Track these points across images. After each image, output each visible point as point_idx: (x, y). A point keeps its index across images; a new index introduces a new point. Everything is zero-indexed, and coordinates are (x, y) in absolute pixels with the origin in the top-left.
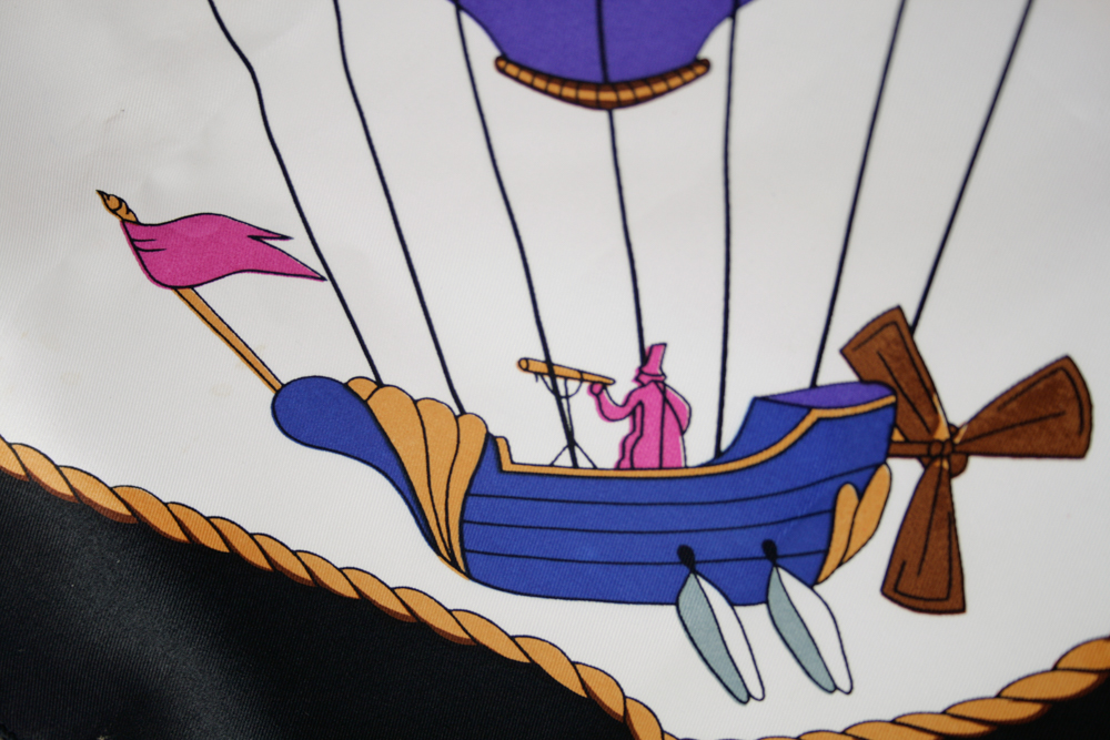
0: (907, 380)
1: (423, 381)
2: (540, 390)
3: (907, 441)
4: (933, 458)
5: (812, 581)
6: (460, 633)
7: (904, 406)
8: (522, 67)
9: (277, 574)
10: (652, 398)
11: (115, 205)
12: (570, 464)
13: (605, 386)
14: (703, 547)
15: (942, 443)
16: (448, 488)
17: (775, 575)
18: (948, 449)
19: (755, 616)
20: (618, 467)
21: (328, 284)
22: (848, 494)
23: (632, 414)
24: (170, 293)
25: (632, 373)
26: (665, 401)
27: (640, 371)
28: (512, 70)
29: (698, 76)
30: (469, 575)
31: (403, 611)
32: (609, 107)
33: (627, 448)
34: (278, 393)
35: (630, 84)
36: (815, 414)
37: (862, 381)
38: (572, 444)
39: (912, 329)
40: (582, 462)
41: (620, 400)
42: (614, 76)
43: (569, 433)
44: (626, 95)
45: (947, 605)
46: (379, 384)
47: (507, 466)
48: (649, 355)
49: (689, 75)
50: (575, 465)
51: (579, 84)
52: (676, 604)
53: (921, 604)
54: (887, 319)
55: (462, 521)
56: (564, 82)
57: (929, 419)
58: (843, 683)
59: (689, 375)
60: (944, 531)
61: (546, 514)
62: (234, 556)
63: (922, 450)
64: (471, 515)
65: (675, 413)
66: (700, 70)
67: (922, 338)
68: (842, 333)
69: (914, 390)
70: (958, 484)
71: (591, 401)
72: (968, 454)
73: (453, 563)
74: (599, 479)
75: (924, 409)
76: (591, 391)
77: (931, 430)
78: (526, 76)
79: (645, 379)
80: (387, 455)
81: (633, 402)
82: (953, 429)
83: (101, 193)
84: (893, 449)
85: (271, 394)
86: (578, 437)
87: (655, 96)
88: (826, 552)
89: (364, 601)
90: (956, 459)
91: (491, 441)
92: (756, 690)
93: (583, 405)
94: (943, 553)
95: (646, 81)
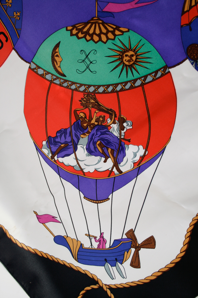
0: (133, 238)
1: (73, 237)
2: (88, 238)
3: (133, 246)
4: (137, 248)
5: (121, 264)
6: (77, 269)
7: (133, 241)
8: (87, 198)
9: (53, 261)
10: (102, 239)
11: (35, 213)
13: (96, 238)
14: (108, 259)
15: (138, 246)
16: (76, 250)
17: (117, 263)
18: (138, 247)
19: (114, 268)
20: (97, 248)
21: (62, 223)
22: (126, 252)
23: (99, 241)
24: (42, 224)
25: (99, 236)
26: (103, 240)
27: (100, 236)
28: (86, 198)
29: (108, 200)
30: (78, 262)
31: (69, 266)
32: (97, 203)
33: (99, 246)
34: (55, 237)
35: (100, 201)
36: (122, 242)
37: (128, 238)
38: (92, 245)
39: (134, 232)
40: (93, 247)
41: (98, 239)
42: (98, 200)
43: (91, 244)
44: (99, 202)
45: (138, 267)
46: (68, 236)
47: (83, 248)
48: (102, 234)
49: (107, 200)
50: (92, 248)
51: (94, 200)
52: (104, 266)
53: (135, 267)
54: (131, 230)
55: (77, 255)
56: (92, 200)
57: (136, 243)
58: (125, 277)
59: (106, 237)
60: (138, 258)
61: (88, 254)
62: (48, 258)
63: (135, 247)
64: (79, 254)
65: (105, 241)
66: (108, 199)
67: (135, 233)
68: (125, 232)
69: (134, 239)
70: (140, 252)
71: (94, 240)
72: (141, 248)
73: (76, 260)
74: (95, 250)
75: (135, 242)
76: (94, 238)
77: (136, 244)
78: (87, 199)
79: (101, 237)
80: (68, 246)
81: (99, 240)
82: (139, 244)
83: (34, 211)
84: (132, 247)
85: (54, 237)
86: (92, 244)
87: (103, 202)
88: (123, 260)
89: (64, 265)
90: (139, 248)
91: (81, 244)
92: (114, 278)
93: (93, 240)
94: (138, 260)
95: (102, 200)
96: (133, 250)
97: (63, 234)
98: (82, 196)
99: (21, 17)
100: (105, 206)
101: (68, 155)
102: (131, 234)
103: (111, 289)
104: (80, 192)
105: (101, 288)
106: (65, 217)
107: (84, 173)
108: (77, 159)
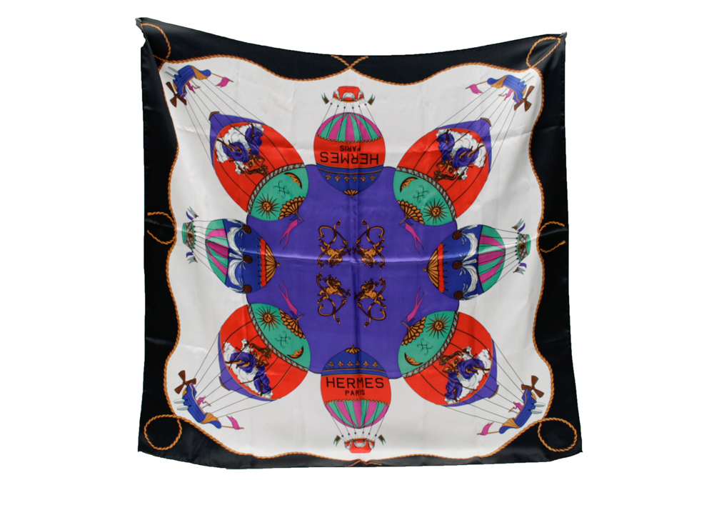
0: (526, 387)
2: (512, 412)
5: (536, 402)
6: (524, 431)
7: (528, 388)
10: (517, 405)
13: (514, 407)
14: (529, 408)
16: (514, 424)
17: (534, 405)
19: (536, 408)
20: (520, 411)
21: (495, 422)
22: (532, 396)
24: (487, 434)
25: (514, 405)
28: (490, 398)
30: (521, 427)
31: (520, 434)
32: (496, 393)
33: (519, 409)
36: (525, 394)
37: (525, 390)
40: (518, 413)
41: (516, 407)
42: (495, 391)
43: (516, 412)
45: (543, 394)
46: (504, 424)
47: (515, 419)
48: (514, 403)
51: (494, 394)
52: (532, 413)
53: (542, 396)
54: (522, 386)
57: (530, 387)
58: (545, 404)
59: (517, 401)
61: (520, 418)
63: (532, 389)
64: (517, 424)
65: (519, 404)
66: (498, 385)
67: (524, 384)
68: (521, 389)
70: (536, 388)
74: (520, 413)
82: (532, 386)
83: (477, 434)
84: (531, 391)
85: (499, 432)
87: (498, 390)
88: (535, 400)
89: (519, 436)
90: (534, 387)
91: (513, 418)
92: (542, 411)
93: (514, 410)
94: (539, 392)
96: (533, 391)
97: (500, 426)
98: (487, 399)
99: (378, 363)
100: (500, 390)
101: (461, 391)
102: (524, 387)
103: (546, 417)
104: (485, 398)
105: (543, 423)
106: (492, 418)
107: (476, 390)
108: (467, 388)
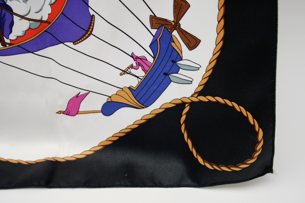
0: (162, 22)
1: (114, 91)
2: (126, 76)
3: (171, 29)
4: (176, 28)
5: (181, 59)
6: (154, 115)
7: (166, 26)
8: (77, 41)
9: (127, 134)
10: (139, 61)
11: (60, 112)
12: (140, 80)
13: (132, 66)
14: (166, 70)
15: (175, 24)
16: (132, 99)
17: (177, 64)
18: (176, 24)
19: (181, 71)
20: (146, 73)
21: (90, 92)
22: (173, 44)
23: (139, 65)
24: (77, 115)
25: (133, 60)
26: (141, 59)
27: (134, 59)
28: (76, 43)
29: (94, 18)
30: (146, 107)
31: (145, 120)
32: (91, 34)
33: (144, 70)
34: (102, 112)
35: (89, 28)
36: (158, 39)
37: (158, 29)
38: (138, 77)
39: (155, 16)
40: (141, 78)
41: (136, 65)
42: (87, 30)
43: (136, 76)
44: (90, 30)
45: (198, 42)
46: (110, 97)
47: (135, 89)
48: (132, 56)
49: (93, 19)
50: (141, 79)
51: (85, 35)
52: (172, 81)
53: (195, 46)
54: (151, 18)
55: (138, 102)
56: (83, 37)
57: (170, 24)
58: (199, 66)
59: (140, 53)
60: (187, 34)
61: (145, 89)
62: (120, 137)
63: (174, 28)
64: (138, 99)
65: (143, 59)
66: (93, 17)
67: (157, 16)
68: (149, 27)
69: (165, 22)
70: (181, 27)
71: (133, 69)
72: (178, 22)
73: (143, 108)
74: (146, 78)
75: (168, 23)
76: (132, 68)
77: (172, 25)
78: (78, 42)
79: (135, 59)
80: (121, 104)
81: (137, 64)
82: (173, 21)
83: (57, 113)
84: (171, 32)
85: (101, 113)
86: (137, 76)
87: (93, 26)
88: (179, 54)
89: (140, 125)
90: (178, 24)
91: (129, 88)
92: (191, 80)
93: (133, 71)
94: (190, 37)
95: (90, 26)
96: (175, 33)
97: (104, 100)
98: (70, 44)
100: (99, 27)
101: (12, 24)
102: (156, 21)
103: (200, 93)
104: (64, 43)
105: (192, 104)
106: (86, 84)
107: (47, 22)
